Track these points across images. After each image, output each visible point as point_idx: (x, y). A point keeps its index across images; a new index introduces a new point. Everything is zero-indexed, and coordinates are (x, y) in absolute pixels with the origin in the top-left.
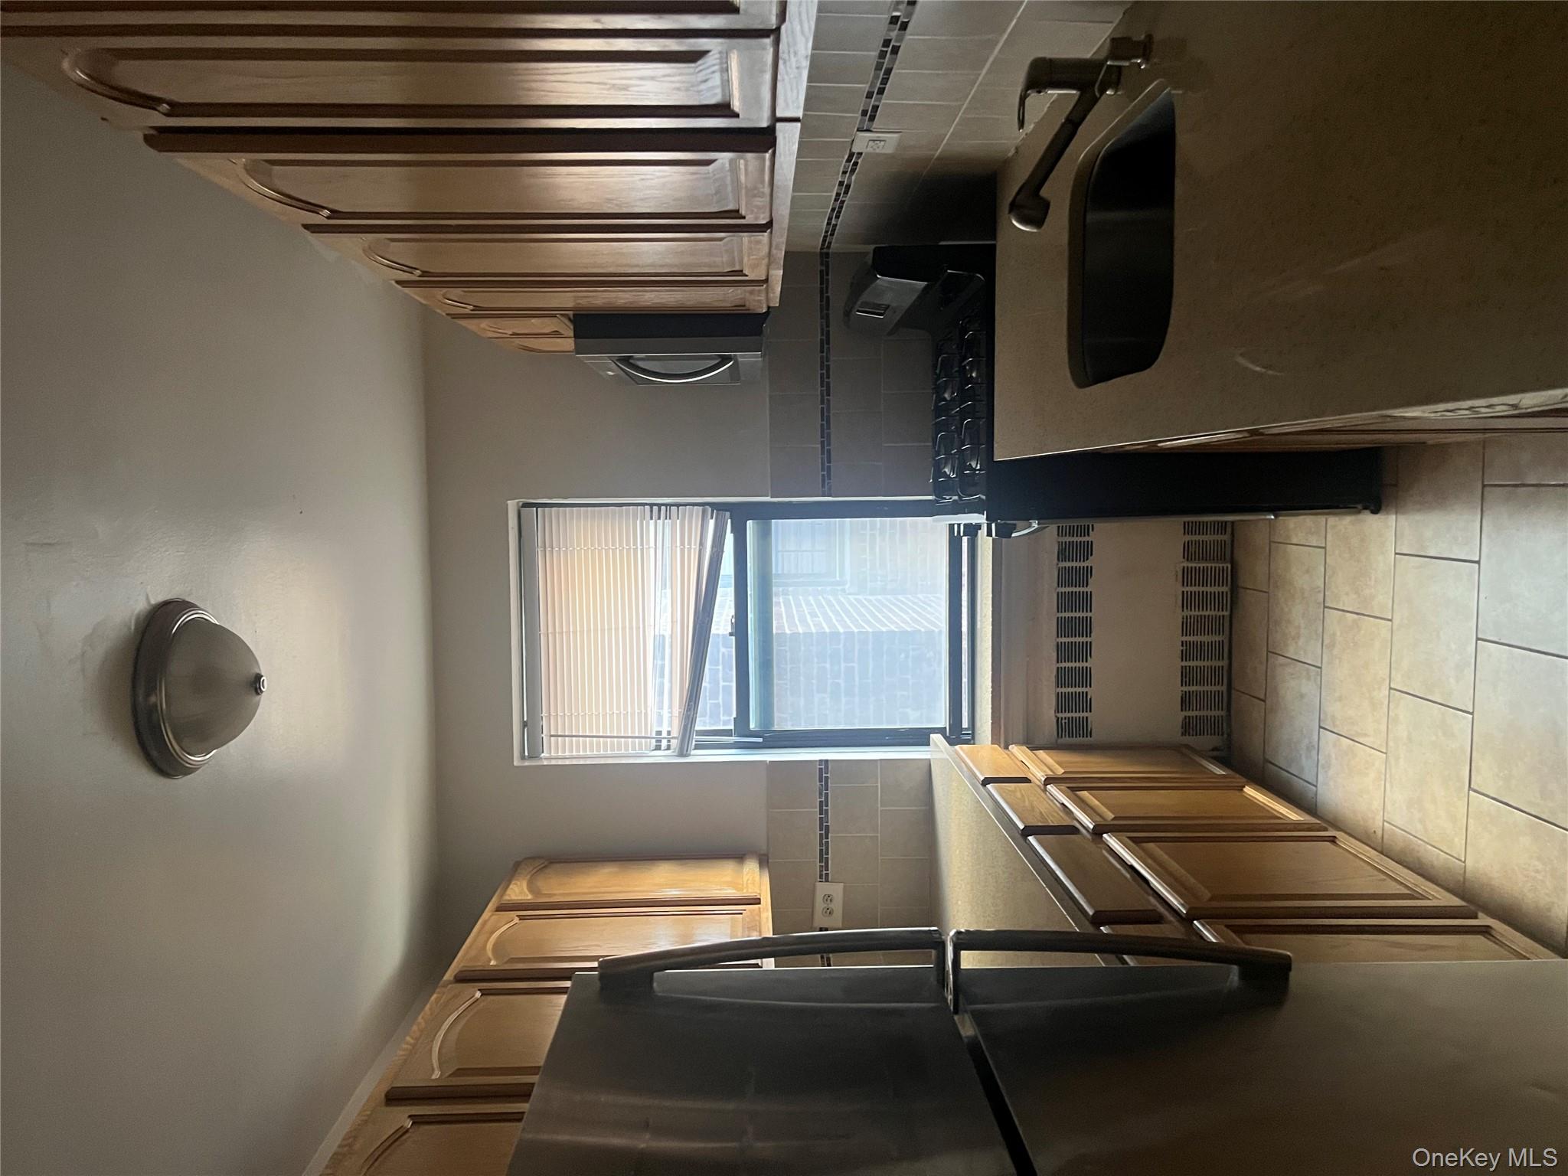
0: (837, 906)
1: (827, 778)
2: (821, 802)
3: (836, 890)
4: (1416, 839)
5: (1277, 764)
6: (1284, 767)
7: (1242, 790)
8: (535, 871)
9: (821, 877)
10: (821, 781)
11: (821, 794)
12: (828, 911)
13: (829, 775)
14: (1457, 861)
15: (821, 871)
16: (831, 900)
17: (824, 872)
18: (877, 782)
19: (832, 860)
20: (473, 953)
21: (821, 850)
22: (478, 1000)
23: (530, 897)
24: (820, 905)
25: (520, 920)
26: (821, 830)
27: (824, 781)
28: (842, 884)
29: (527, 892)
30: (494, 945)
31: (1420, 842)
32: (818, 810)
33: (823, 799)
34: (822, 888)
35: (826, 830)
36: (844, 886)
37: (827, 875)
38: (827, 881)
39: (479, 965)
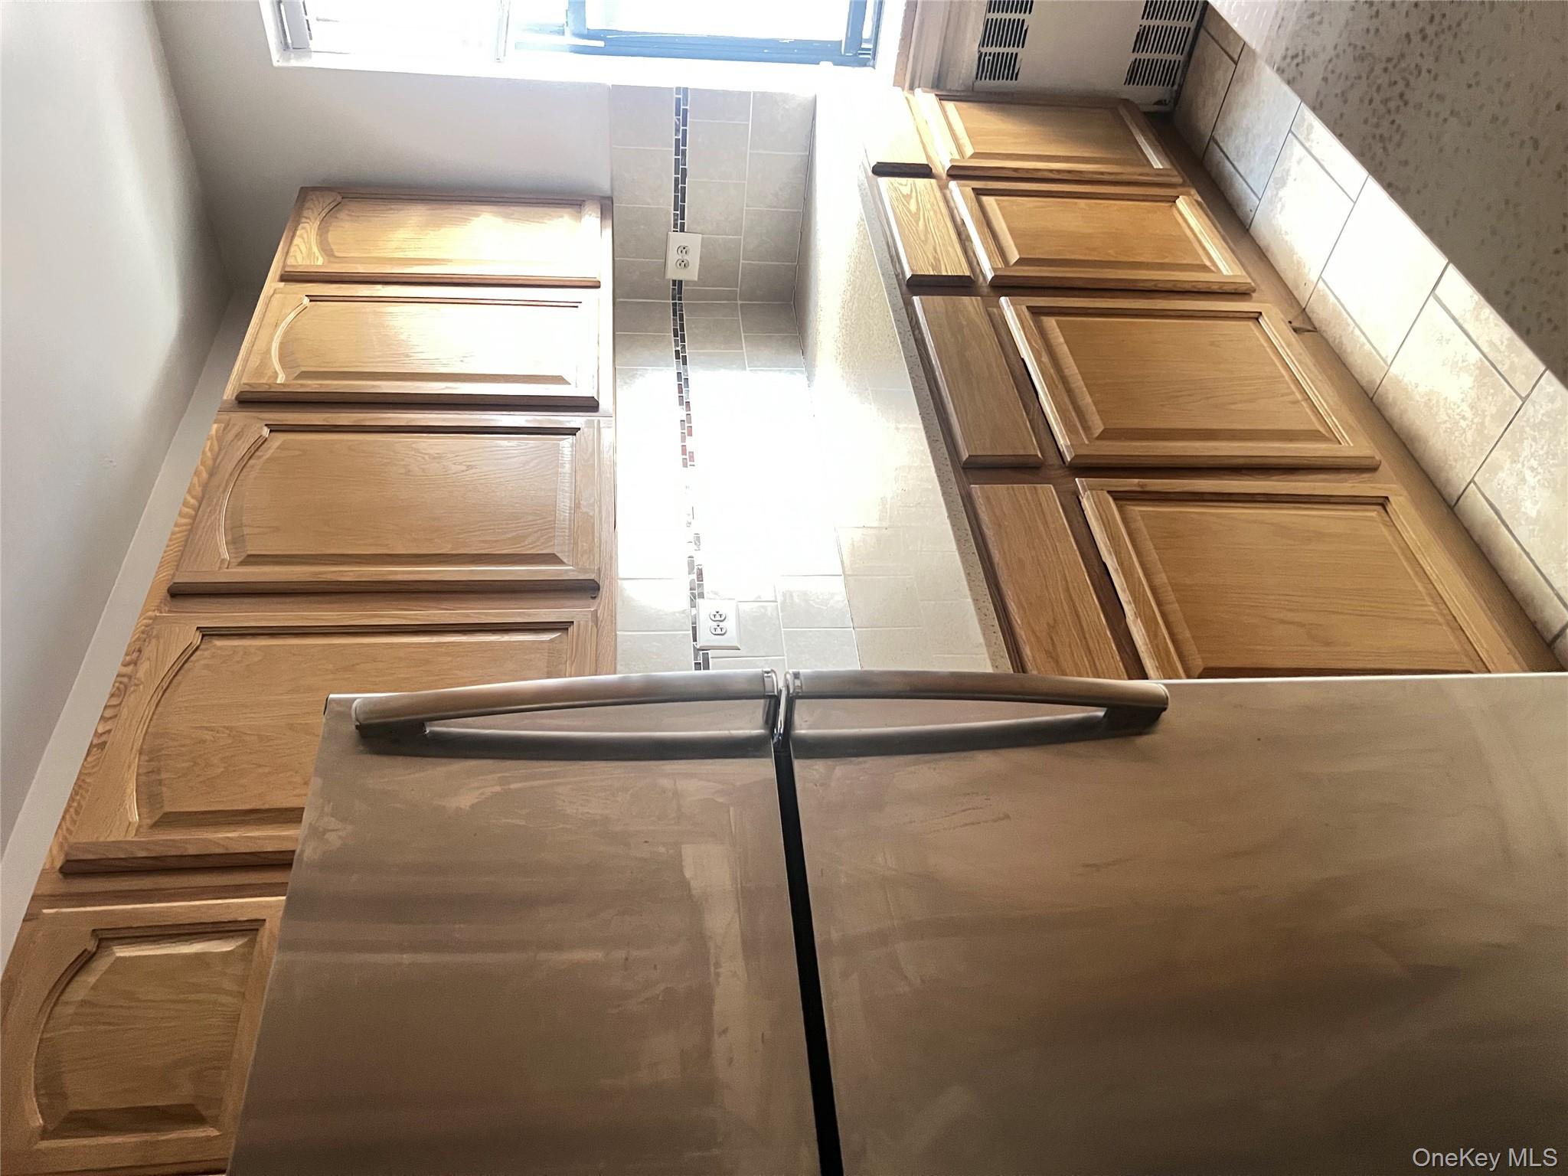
0: (694, 259)
1: (685, 111)
2: (677, 141)
3: (692, 241)
4: (1347, 316)
5: (1225, 150)
6: (1231, 159)
7: (1175, 202)
8: (326, 210)
9: (675, 226)
10: (678, 114)
11: (677, 130)
12: (683, 264)
13: (688, 107)
14: (1381, 361)
15: (676, 220)
16: (686, 252)
17: (679, 221)
18: (748, 120)
19: (688, 208)
20: (254, 361)
21: (676, 197)
22: (266, 439)
23: (320, 262)
24: (673, 256)
25: (311, 301)
26: (676, 173)
27: (683, 115)
28: (700, 235)
29: (317, 253)
30: (282, 343)
31: (1350, 320)
32: (674, 149)
33: (680, 137)
34: (676, 239)
35: (681, 175)
36: (703, 239)
37: (683, 225)
38: (682, 230)
39: (262, 382)
